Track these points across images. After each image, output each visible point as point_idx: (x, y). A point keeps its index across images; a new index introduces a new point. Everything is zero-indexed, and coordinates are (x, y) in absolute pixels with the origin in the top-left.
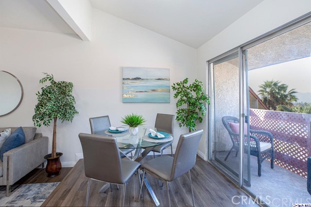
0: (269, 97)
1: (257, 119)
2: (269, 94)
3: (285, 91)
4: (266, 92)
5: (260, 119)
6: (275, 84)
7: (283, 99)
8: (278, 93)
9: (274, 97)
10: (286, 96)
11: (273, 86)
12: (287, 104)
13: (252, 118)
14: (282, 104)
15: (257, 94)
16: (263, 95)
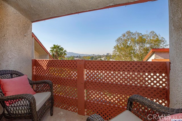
0: (55, 54)
1: (41, 68)
2: (55, 52)
3: (62, 51)
4: (54, 51)
5: (43, 68)
6: (58, 47)
7: (61, 55)
8: (59, 52)
9: (57, 54)
10: (62, 53)
11: (57, 48)
12: (63, 57)
13: (36, 68)
14: (61, 57)
15: (49, 52)
16: (52, 52)
